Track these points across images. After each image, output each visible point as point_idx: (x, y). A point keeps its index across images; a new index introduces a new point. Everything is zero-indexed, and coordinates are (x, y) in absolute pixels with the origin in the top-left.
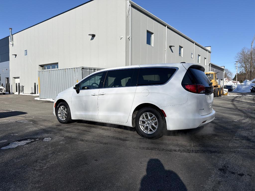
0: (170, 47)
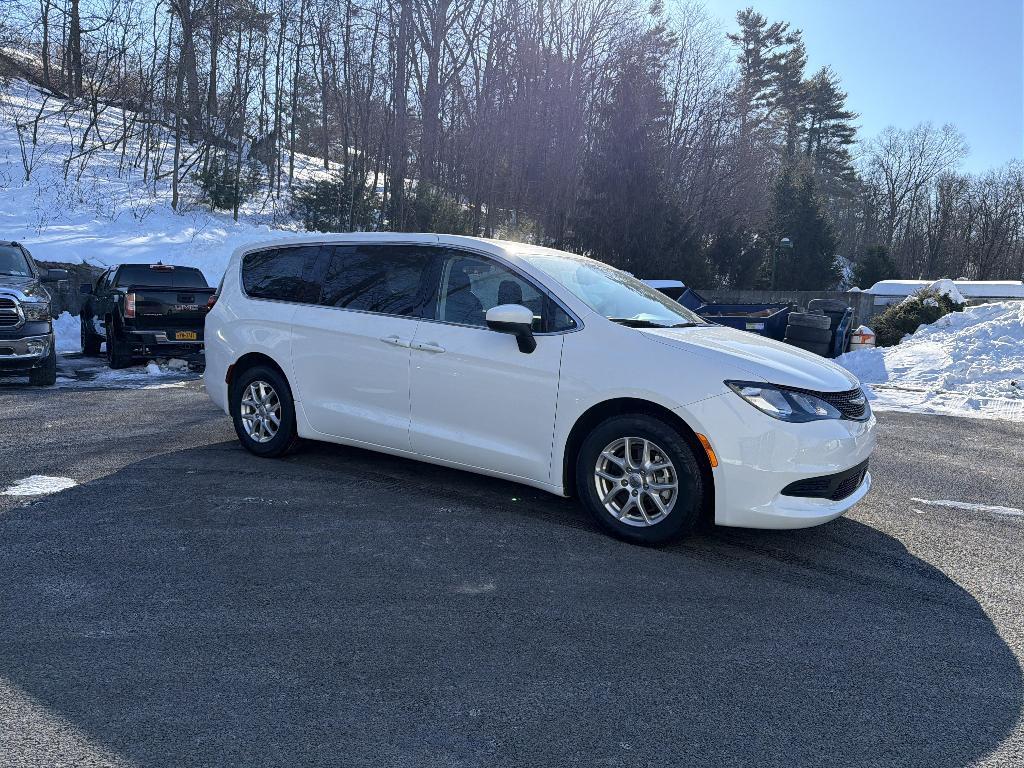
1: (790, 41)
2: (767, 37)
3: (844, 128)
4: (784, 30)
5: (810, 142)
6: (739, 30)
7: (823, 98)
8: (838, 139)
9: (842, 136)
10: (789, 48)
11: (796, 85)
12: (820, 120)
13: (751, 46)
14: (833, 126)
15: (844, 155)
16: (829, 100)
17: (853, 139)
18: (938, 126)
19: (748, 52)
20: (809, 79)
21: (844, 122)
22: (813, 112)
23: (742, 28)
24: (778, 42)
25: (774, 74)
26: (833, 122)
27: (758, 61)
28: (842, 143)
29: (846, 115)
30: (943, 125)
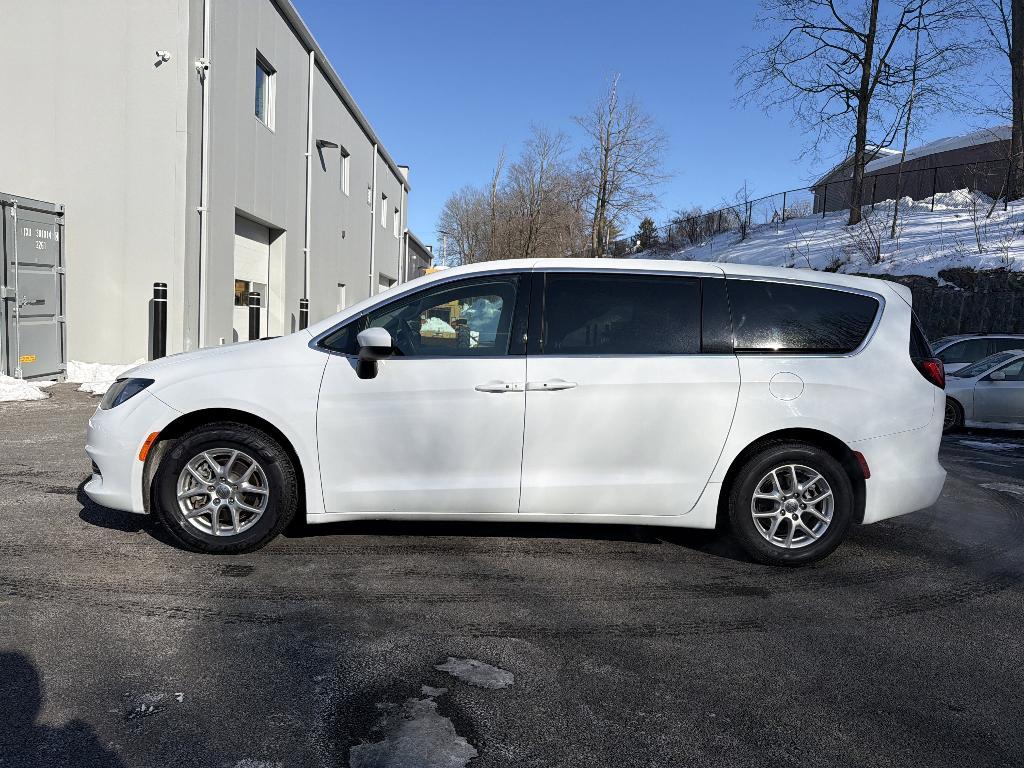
0: (321, 145)
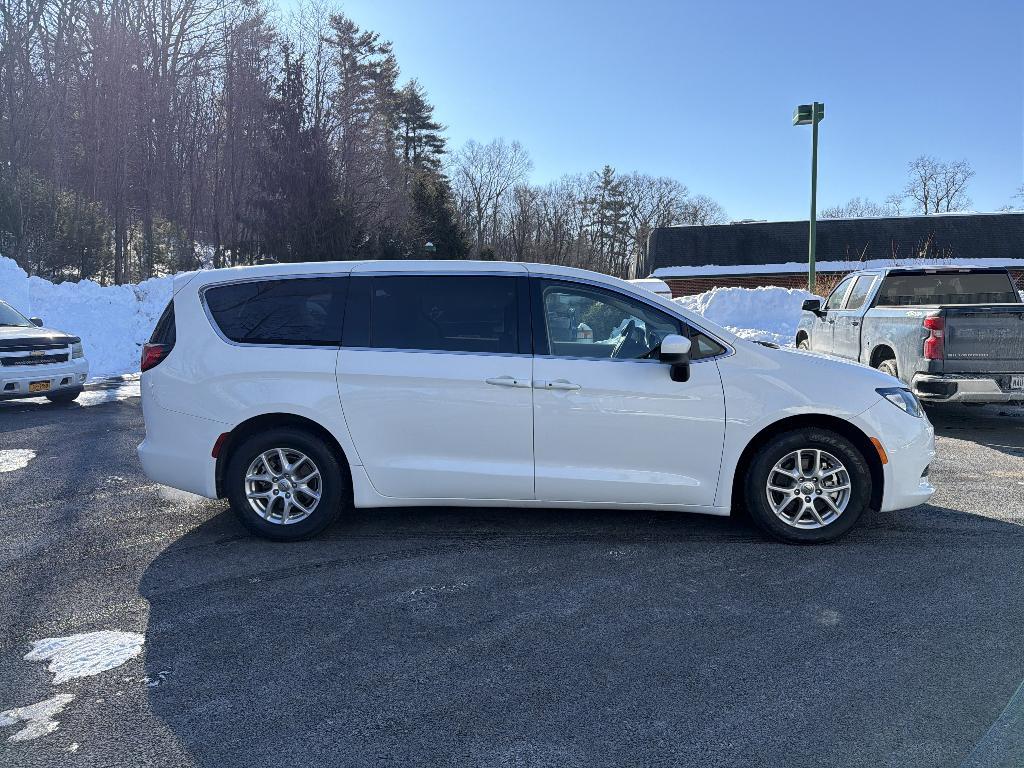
1: (383, 51)
2: (361, 44)
3: (434, 138)
4: (375, 39)
5: (407, 149)
6: (332, 34)
7: (413, 109)
8: (431, 149)
9: (435, 146)
10: (383, 57)
11: (391, 94)
12: (414, 130)
13: (346, 52)
14: (426, 136)
15: (436, 163)
16: (420, 111)
17: (443, 149)
18: (508, 143)
19: (345, 58)
20: (401, 89)
21: (434, 133)
22: (406, 121)
23: (335, 31)
24: (372, 50)
25: (371, 81)
26: (424, 132)
27: (354, 66)
28: (434, 152)
29: (434, 127)
30: (511, 142)
